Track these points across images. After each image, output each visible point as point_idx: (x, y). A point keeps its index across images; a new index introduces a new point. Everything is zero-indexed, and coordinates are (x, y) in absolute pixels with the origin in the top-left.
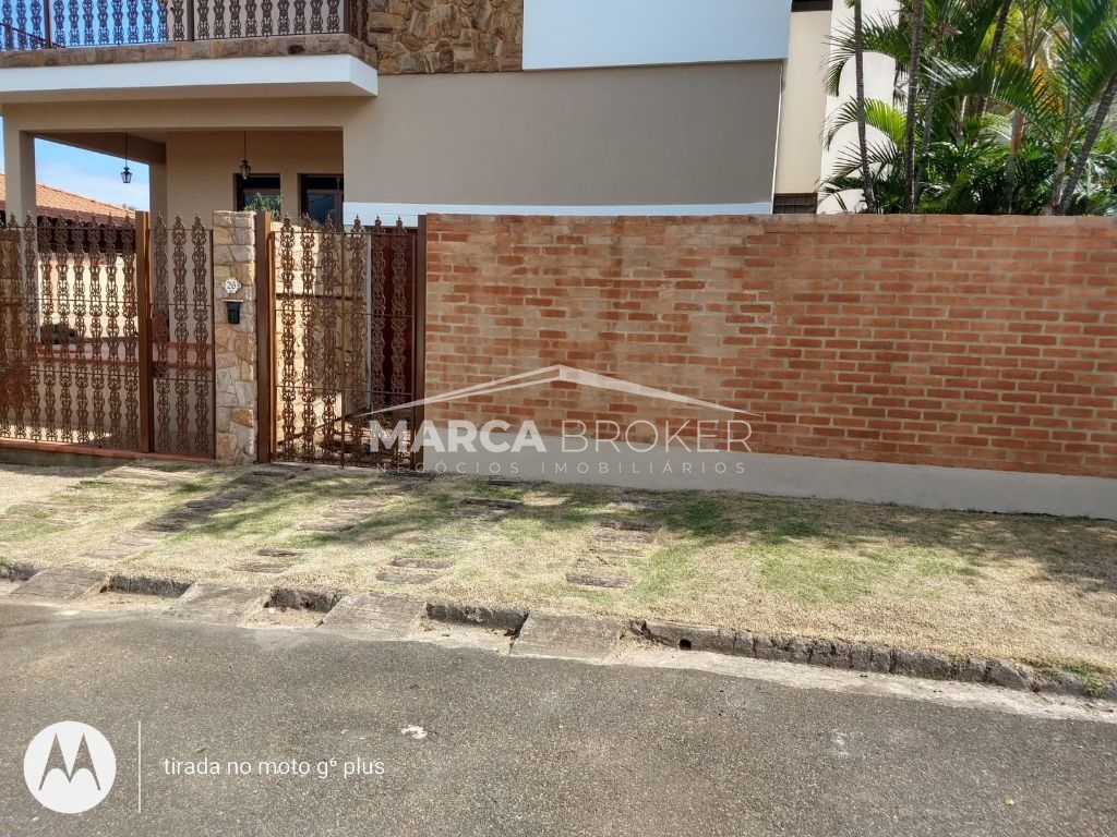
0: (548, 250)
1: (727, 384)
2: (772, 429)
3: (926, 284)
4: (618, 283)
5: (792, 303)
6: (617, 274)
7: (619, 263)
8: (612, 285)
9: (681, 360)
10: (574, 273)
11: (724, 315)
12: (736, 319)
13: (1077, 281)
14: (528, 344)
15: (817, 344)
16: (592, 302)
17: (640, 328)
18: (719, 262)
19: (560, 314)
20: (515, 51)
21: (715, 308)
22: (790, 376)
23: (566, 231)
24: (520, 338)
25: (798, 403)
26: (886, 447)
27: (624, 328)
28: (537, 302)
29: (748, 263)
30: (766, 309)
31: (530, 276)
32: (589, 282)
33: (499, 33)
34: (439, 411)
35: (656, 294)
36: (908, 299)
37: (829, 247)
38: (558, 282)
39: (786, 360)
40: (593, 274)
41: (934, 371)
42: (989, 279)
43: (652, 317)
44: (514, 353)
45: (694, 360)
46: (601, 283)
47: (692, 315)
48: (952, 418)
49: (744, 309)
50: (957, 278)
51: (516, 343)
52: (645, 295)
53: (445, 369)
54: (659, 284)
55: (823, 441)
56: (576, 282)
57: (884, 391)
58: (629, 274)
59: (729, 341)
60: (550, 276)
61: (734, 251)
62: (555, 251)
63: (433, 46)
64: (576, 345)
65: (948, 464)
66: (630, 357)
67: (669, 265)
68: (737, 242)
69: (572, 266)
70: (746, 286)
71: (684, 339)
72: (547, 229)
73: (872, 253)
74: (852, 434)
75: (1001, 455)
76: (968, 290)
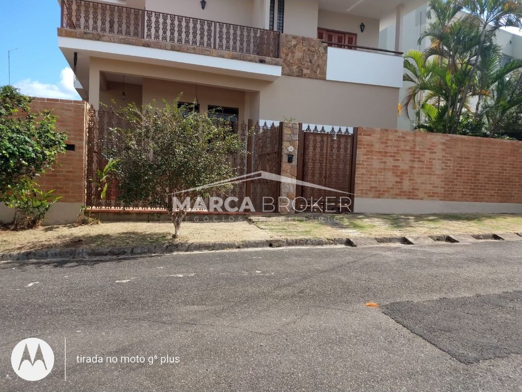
0: (396, 140)
1: (442, 181)
2: (452, 194)
3: (483, 155)
4: (414, 151)
5: (456, 159)
6: (414, 148)
7: (415, 145)
8: (413, 152)
9: (431, 174)
10: (402, 147)
11: (441, 161)
12: (444, 163)
13: (510, 156)
14: (389, 169)
15: (461, 170)
16: (407, 156)
17: (420, 165)
18: (440, 147)
19: (398, 160)
20: (324, 73)
21: (439, 159)
22: (457, 179)
23: (401, 135)
24: (387, 167)
25: (458, 187)
26: (477, 198)
27: (416, 165)
28: (391, 156)
29: (447, 147)
30: (450, 160)
31: (390, 148)
32: (407, 151)
33: (318, 66)
34: (359, 192)
35: (424, 155)
36: (480, 159)
37: (464, 144)
38: (398, 150)
39: (455, 175)
40: (408, 148)
41: (485, 177)
42: (495, 154)
43: (423, 162)
44: (384, 172)
45: (434, 175)
46: (410, 151)
47: (433, 161)
48: (488, 190)
49: (446, 160)
50: (489, 154)
51: (385, 169)
52: (422, 155)
53: (362, 177)
54: (425, 152)
55: (463, 197)
56: (403, 150)
57: (475, 183)
58: (417, 149)
59: (443, 169)
60: (396, 148)
61: (444, 144)
62: (397, 141)
63: (296, 67)
64: (402, 170)
65: (487, 202)
66: (418, 174)
67: (428, 147)
68: (444, 141)
69: (402, 145)
70: (446, 154)
71: (431, 168)
72: (395, 134)
73: (473, 147)
74: (469, 195)
75: (497, 199)
76: (491, 157)
